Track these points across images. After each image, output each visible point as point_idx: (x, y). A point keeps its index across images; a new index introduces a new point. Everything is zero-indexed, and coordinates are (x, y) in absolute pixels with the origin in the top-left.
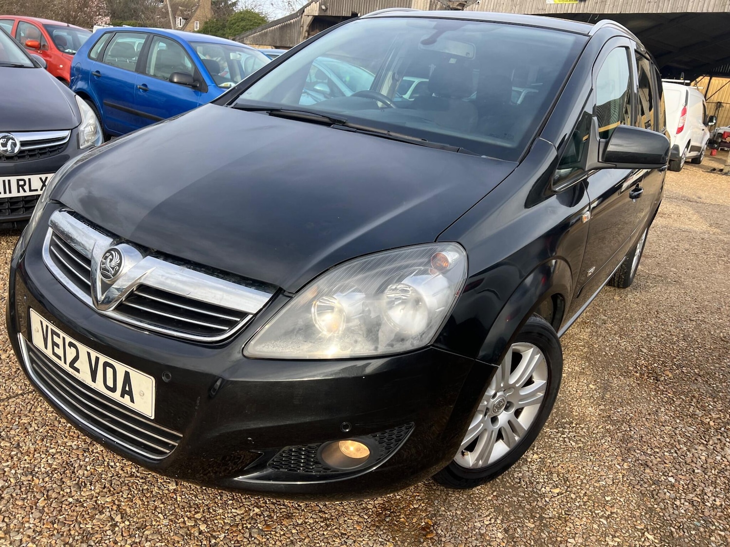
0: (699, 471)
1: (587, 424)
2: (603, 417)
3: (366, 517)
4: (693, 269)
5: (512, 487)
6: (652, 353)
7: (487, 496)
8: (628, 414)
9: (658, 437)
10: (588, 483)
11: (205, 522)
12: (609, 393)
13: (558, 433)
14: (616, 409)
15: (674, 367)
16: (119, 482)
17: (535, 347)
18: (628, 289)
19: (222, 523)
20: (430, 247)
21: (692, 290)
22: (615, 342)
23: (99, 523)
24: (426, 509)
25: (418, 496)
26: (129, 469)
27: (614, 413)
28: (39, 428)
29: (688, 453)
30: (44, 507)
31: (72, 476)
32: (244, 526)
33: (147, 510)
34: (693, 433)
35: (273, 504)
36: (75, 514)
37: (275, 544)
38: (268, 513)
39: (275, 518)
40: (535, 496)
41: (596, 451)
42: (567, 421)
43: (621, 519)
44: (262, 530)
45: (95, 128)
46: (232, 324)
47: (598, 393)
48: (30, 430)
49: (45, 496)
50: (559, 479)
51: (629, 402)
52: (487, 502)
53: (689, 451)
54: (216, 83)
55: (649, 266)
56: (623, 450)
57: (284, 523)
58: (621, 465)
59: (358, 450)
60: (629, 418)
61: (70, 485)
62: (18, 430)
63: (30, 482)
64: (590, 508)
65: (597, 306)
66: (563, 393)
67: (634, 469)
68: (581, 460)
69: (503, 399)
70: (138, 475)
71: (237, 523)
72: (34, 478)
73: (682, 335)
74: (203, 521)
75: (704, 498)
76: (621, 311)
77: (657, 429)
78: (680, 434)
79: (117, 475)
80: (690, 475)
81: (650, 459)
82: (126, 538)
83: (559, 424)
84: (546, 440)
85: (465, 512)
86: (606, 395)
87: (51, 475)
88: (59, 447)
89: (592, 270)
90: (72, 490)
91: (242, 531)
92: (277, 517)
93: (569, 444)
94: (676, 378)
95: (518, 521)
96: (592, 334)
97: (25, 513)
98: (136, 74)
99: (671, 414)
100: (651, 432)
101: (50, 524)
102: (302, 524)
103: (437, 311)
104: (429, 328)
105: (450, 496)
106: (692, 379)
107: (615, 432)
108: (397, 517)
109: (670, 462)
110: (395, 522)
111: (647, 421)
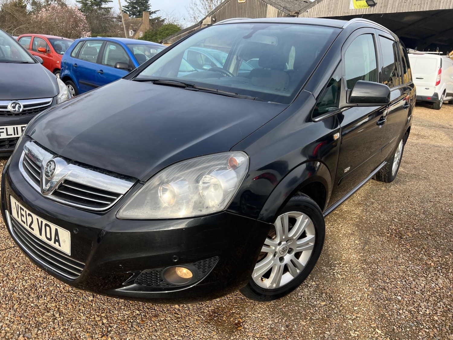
0: (419, 293)
1: (350, 264)
2: (361, 260)
3: (202, 317)
4: (438, 170)
5: (296, 301)
6: (400, 222)
7: (279, 306)
8: (378, 259)
9: (395, 272)
10: (344, 299)
11: (107, 318)
12: (367, 246)
13: (331, 269)
14: (370, 256)
15: (414, 230)
16: (61, 295)
18: (392, 183)
19: (117, 319)
20: (226, 154)
21: (435, 183)
22: (377, 216)
23: (46, 318)
24: (240, 313)
25: (236, 305)
26: (67, 288)
27: (369, 258)
28: (20, 265)
29: (413, 282)
30: (17, 308)
31: (35, 292)
32: (129, 320)
33: (75, 311)
34: (419, 270)
35: (148, 309)
36: (34, 312)
37: (146, 331)
38: (144, 314)
39: (148, 317)
40: (309, 306)
41: (353, 281)
42: (338, 263)
43: (362, 321)
44: (139, 323)
45: (68, 96)
46: (112, 200)
47: (360, 246)
48: (15, 266)
49: (19, 302)
50: (326, 297)
51: (380, 251)
52: (279, 309)
53: (414, 280)
55: (409, 168)
56: (371, 280)
57: (152, 319)
58: (368, 288)
60: (378, 261)
61: (34, 296)
62: (9, 266)
63: (12, 295)
64: (343, 314)
65: (369, 193)
66: (338, 246)
67: (376, 291)
68: (342, 286)
69: (286, 246)
70: (72, 291)
71: (125, 319)
72: (14, 293)
73: (423, 211)
74: (105, 318)
75: (419, 309)
76: (385, 196)
77: (395, 267)
78: (410, 271)
79: (60, 292)
80: (412, 295)
81: (387, 285)
82: (60, 326)
83: (332, 264)
84: (322, 274)
85: (263, 315)
86: (366, 247)
87: (23, 291)
88: (30, 276)
90: (34, 299)
91: (127, 324)
92: (149, 316)
93: (336, 276)
94: (414, 237)
95: (296, 321)
96: (363, 211)
97: (6, 312)
98: (96, 64)
99: (406, 258)
100: (391, 269)
101: (19, 318)
102: (163, 320)
103: (228, 190)
104: (224, 200)
105: (256, 306)
106: (424, 237)
107: (367, 269)
108: (221, 317)
109: (400, 287)
110: (220, 320)
111: (390, 262)
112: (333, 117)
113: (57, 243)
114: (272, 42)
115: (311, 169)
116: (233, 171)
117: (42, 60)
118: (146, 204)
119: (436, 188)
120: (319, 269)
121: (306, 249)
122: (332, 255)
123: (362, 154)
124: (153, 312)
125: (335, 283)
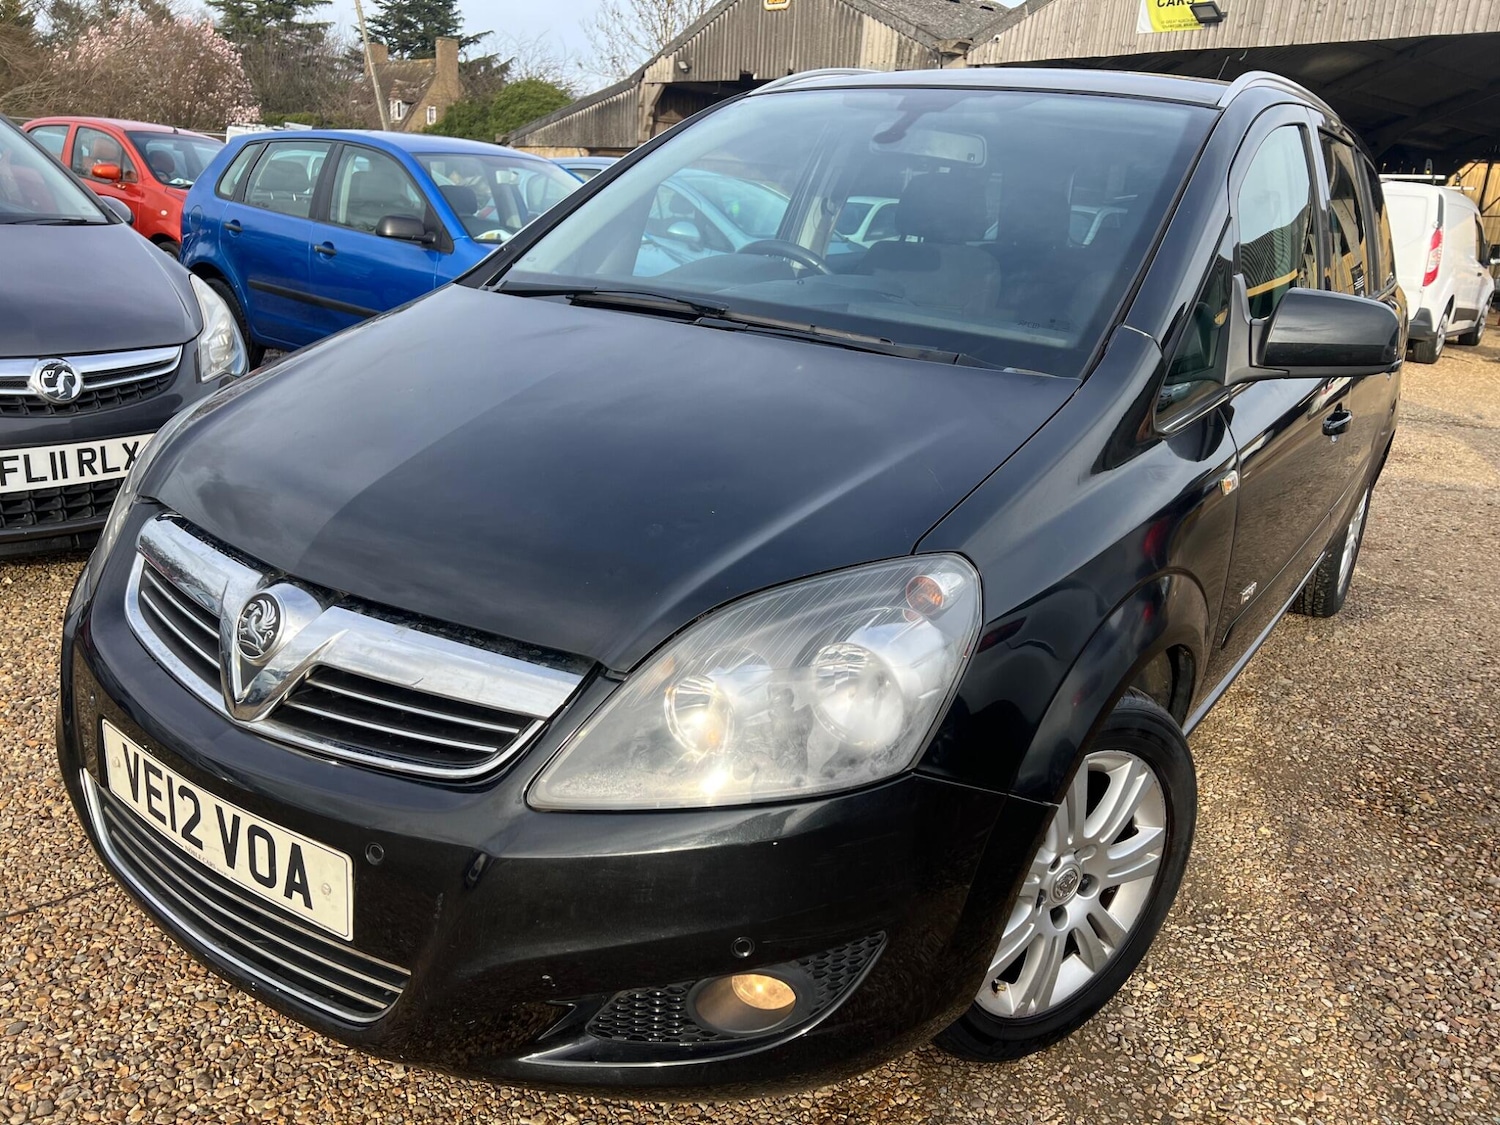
1: (1258, 913)
2: (1292, 896)
4: (1471, 571)
5: (1102, 1054)
6: (1390, 755)
7: (1051, 1074)
8: (1345, 889)
9: (1410, 936)
10: (1263, 1041)
12: (1301, 844)
13: (1196, 933)
14: (1318, 879)
15: (1439, 782)
16: (290, 1068)
17: (1136, 758)
18: (1335, 618)
20: (903, 566)
21: (1471, 615)
22: (1310, 734)
24: (922, 1107)
25: (905, 1078)
26: (309, 1039)
27: (1314, 888)
28: (127, 958)
29: (1475, 968)
31: (195, 1058)
34: (1485, 923)
35: (605, 1104)
40: (1151, 1072)
41: (1280, 971)
42: (1214, 907)
43: (1338, 1116)
45: (231, 338)
46: (504, 741)
47: (1279, 845)
48: (110, 963)
49: (142, 1101)
50: (1203, 1034)
51: (1346, 862)
52: (1052, 1087)
53: (1478, 963)
54: (469, 234)
55: (1378, 566)
56: (1337, 966)
58: (1333, 998)
59: (772, 992)
60: (1347, 896)
61: (192, 1076)
62: (88, 964)
63: (113, 1073)
64: (1270, 1095)
65: (1269, 657)
66: (1204, 847)
67: (1363, 1007)
68: (1247, 991)
69: (1074, 871)
70: (328, 1050)
72: (120, 1064)
73: (1454, 713)
76: (1321, 666)
77: (1408, 919)
78: (1457, 928)
79: (285, 1053)
80: (1481, 1016)
81: (1394, 984)
83: (1198, 915)
84: (1172, 950)
85: (1004, 1111)
86: (1296, 850)
87: (152, 1057)
88: (169, 998)
89: (1250, 590)
90: (196, 1088)
93: (1220, 957)
94: (1445, 806)
96: (1262, 719)
98: (310, 223)
99: (1436, 884)
100: (1394, 924)
103: (919, 697)
104: (907, 734)
105: (973, 1077)
106: (1478, 808)
107: (1317, 927)
109: (1439, 990)
111: (1386, 901)
113: (297, 896)
114: (971, 155)
116: (927, 624)
117: (128, 210)
118: (635, 754)
119: (1480, 634)
121: (1135, 876)
122: (1190, 881)
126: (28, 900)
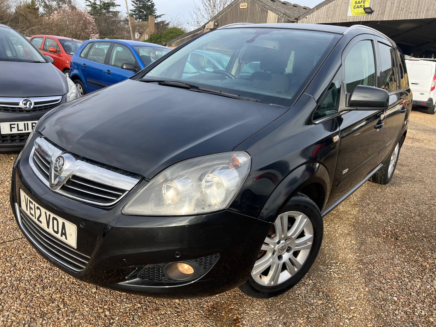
0: (414, 294)
1: (347, 264)
2: (358, 260)
3: (202, 312)
4: (432, 173)
6: (396, 223)
7: (277, 303)
8: (374, 259)
9: (391, 273)
10: (341, 298)
12: (364, 246)
13: (327, 268)
14: (366, 256)
15: (409, 232)
16: (65, 287)
17: (303, 214)
18: (388, 185)
19: (119, 311)
20: (229, 154)
21: (430, 186)
22: (373, 217)
23: (51, 308)
24: (238, 309)
25: (235, 301)
26: (72, 280)
27: (365, 258)
28: (27, 256)
29: (409, 283)
30: (23, 298)
31: (41, 283)
32: (131, 313)
33: (79, 302)
34: (415, 271)
35: (149, 302)
36: (39, 302)
37: (147, 324)
38: (145, 307)
39: (149, 310)
40: (306, 305)
41: (350, 280)
42: (334, 262)
43: (359, 320)
44: (140, 316)
46: (118, 196)
47: (357, 246)
48: (23, 257)
49: (25, 292)
50: (323, 295)
51: (376, 252)
52: (276, 306)
53: (410, 282)
55: (404, 171)
56: (367, 280)
57: (153, 313)
58: (364, 288)
60: (374, 261)
61: (39, 287)
62: (16, 257)
63: (18, 285)
64: (340, 313)
65: (365, 195)
66: (334, 246)
67: (372, 292)
68: (339, 285)
69: (285, 245)
70: (77, 283)
71: (127, 312)
72: (21, 283)
73: (418, 213)
74: (108, 310)
75: (414, 310)
76: (380, 198)
77: (391, 268)
78: (406, 272)
80: (408, 296)
81: (383, 286)
82: (64, 317)
83: (329, 264)
84: (319, 273)
85: (261, 312)
87: (29, 282)
88: (37, 267)
89: (346, 170)
90: (40, 290)
91: (129, 316)
92: (150, 309)
93: (333, 275)
94: (410, 238)
95: (293, 318)
96: (359, 211)
97: (13, 301)
98: (104, 65)
99: (402, 260)
100: (387, 270)
101: (25, 307)
102: (163, 314)
103: (230, 189)
104: (226, 199)
105: (254, 302)
106: (420, 239)
107: (363, 269)
108: (220, 313)
109: (396, 288)
110: (219, 316)
111: (386, 263)
112: (333, 120)
113: (64, 236)
114: (274, 47)
115: (310, 170)
116: (235, 170)
117: (53, 60)
118: (151, 201)
119: (431, 191)
120: (316, 268)
121: (303, 249)
122: (328, 254)
123: (359, 157)
124: (154, 306)
125: (332, 282)
126: (4, 240)
